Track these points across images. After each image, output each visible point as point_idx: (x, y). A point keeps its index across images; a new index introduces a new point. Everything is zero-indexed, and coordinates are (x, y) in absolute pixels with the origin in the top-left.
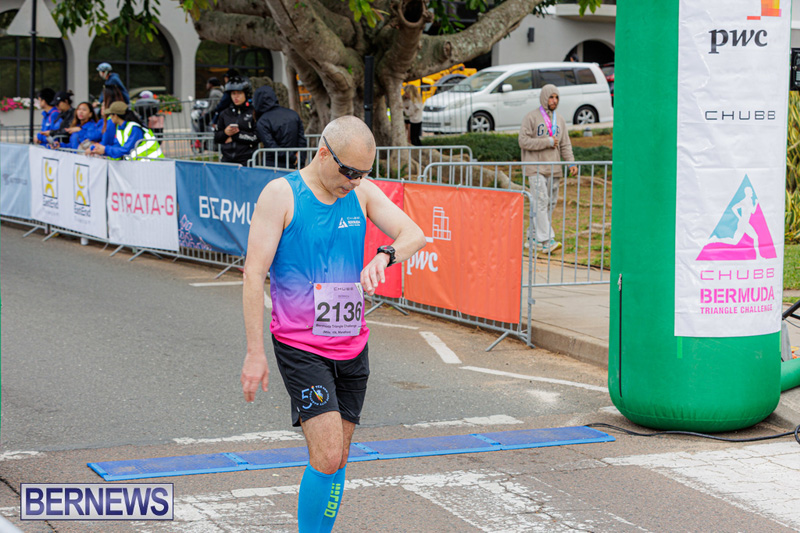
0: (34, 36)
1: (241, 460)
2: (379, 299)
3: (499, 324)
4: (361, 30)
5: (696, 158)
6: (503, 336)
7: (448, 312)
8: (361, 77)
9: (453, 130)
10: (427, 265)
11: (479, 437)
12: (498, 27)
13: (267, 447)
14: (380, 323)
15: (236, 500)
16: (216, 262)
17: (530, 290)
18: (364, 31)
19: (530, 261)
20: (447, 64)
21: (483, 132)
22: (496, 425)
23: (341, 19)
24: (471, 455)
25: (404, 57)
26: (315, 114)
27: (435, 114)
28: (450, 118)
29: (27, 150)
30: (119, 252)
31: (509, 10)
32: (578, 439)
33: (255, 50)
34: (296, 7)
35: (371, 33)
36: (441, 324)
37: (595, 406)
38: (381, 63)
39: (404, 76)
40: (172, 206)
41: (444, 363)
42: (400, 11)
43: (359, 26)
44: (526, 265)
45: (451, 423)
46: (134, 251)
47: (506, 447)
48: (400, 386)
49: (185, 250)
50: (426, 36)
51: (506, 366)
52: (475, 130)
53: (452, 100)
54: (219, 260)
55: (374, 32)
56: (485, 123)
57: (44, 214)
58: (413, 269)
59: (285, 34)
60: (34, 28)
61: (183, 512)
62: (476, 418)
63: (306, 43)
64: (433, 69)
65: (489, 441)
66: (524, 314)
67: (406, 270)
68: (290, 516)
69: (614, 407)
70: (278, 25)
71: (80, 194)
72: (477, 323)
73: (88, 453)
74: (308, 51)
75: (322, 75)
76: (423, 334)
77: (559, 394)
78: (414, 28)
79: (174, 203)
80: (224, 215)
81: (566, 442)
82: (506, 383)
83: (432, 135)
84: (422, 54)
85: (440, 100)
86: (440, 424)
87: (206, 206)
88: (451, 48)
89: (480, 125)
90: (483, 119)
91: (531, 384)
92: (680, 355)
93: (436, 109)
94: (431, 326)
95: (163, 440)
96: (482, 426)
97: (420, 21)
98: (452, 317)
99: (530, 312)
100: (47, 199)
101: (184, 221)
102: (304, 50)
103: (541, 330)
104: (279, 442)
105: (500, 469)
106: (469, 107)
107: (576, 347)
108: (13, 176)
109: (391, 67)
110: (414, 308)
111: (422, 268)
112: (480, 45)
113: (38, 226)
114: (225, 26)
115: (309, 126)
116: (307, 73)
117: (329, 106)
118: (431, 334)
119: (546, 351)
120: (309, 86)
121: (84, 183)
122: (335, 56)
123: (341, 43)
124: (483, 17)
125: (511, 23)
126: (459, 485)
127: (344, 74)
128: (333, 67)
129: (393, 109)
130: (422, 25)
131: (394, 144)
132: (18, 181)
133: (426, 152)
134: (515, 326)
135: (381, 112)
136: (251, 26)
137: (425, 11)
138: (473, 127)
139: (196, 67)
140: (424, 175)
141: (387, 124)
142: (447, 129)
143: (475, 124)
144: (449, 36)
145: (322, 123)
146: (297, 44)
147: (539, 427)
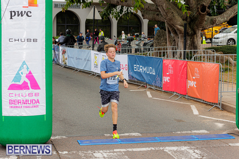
0: (94, 19)
1: (120, 141)
2: (181, 95)
3: (212, 103)
6: (214, 106)
7: (199, 99)
8: (188, 29)
9: (223, 44)
10: (194, 85)
11: (193, 136)
12: (231, 13)
13: (130, 138)
14: (180, 102)
15: (114, 152)
16: (138, 84)
17: (221, 93)
19: (221, 84)
20: (215, 25)
21: (232, 45)
22: (200, 133)
24: (189, 142)
25: (201, 23)
26: (175, 40)
27: (217, 40)
28: (221, 41)
29: (90, 52)
31: (235, 8)
32: (223, 138)
33: (158, 21)
34: (167, 9)
35: (191, 16)
36: (198, 103)
37: (234, 128)
38: (194, 25)
39: (201, 29)
40: (127, 68)
41: (193, 114)
42: (199, 9)
44: (220, 84)
45: (187, 132)
47: (200, 140)
48: (177, 121)
49: (130, 80)
50: (208, 16)
51: (212, 116)
52: (229, 44)
53: (223, 35)
54: (139, 83)
55: (193, 15)
56: (232, 42)
57: (94, 70)
58: (190, 86)
59: (164, 17)
60: (94, 17)
61: (98, 155)
62: (195, 131)
63: (171, 19)
64: (210, 26)
65: (196, 138)
66: (219, 99)
67: (188, 87)
68: (127, 157)
69: (237, 128)
70: (162, 14)
72: (207, 103)
73: (79, 137)
74: (171, 22)
75: (176, 29)
76: (191, 106)
77: (224, 124)
78: (204, 14)
79: (127, 67)
80: (141, 70)
82: (210, 121)
83: (216, 46)
84: (207, 22)
85: (219, 35)
86: (183, 132)
87: (136, 68)
88: (216, 20)
89: (231, 43)
90: (232, 41)
91: (217, 121)
93: (217, 38)
94: (195, 103)
95: (101, 135)
96: (196, 133)
97: (205, 12)
98: (200, 101)
99: (221, 99)
100: (95, 65)
101: (130, 72)
102: (170, 22)
103: (225, 105)
104: (134, 136)
105: (195, 146)
106: (226, 38)
107: (235, 110)
108: (87, 59)
109: (197, 26)
110: (192, 98)
111: (192, 86)
112: (225, 19)
113: (93, 73)
114: (150, 15)
115: (173, 44)
116: (172, 28)
117: (178, 38)
118: (194, 106)
119: (226, 111)
120: (172, 32)
122: (179, 23)
123: (181, 19)
124: (227, 10)
125: (235, 12)
126: (181, 150)
127: (182, 28)
128: (179, 26)
129: (198, 38)
130: (206, 13)
131: (198, 49)
132: (88, 60)
133: (208, 51)
134: (217, 103)
135: (195, 39)
136: (158, 15)
137: (207, 9)
138: (229, 43)
139: (148, 27)
140: (193, 58)
141: (196, 43)
142: (221, 44)
143: (229, 42)
144: (215, 16)
145: (177, 43)
146: (168, 20)
147: (213, 134)
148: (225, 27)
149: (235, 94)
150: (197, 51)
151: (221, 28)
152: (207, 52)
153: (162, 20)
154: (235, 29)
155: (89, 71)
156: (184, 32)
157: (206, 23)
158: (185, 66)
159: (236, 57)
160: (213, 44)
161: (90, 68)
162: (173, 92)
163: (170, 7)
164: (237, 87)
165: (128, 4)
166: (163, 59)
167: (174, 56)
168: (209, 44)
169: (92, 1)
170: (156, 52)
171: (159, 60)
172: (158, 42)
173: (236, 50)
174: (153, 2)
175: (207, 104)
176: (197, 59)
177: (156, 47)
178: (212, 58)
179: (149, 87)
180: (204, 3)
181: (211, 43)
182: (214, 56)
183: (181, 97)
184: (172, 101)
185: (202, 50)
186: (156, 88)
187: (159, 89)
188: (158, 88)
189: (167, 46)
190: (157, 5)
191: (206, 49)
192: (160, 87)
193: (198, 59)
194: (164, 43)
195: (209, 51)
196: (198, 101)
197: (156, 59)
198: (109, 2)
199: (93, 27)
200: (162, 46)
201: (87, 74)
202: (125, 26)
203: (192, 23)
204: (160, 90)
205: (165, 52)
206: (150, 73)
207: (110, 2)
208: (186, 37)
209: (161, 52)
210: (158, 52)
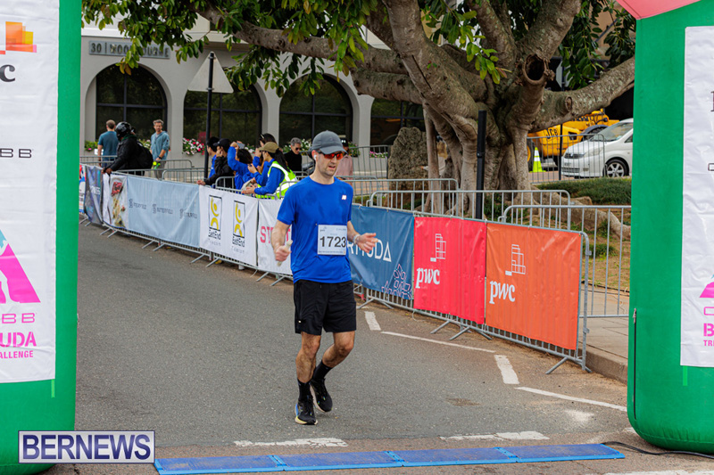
0: (210, 91)
1: (281, 462)
2: (466, 325)
3: (559, 350)
4: (492, 86)
5: (701, 205)
6: (563, 360)
7: (520, 337)
8: (490, 128)
9: (592, 175)
10: (507, 296)
11: (502, 450)
12: (617, 83)
14: (463, 347)
17: (585, 320)
18: (495, 87)
19: (586, 294)
20: (569, 116)
21: (618, 177)
22: (523, 440)
23: (475, 78)
24: (488, 466)
25: (528, 110)
27: (576, 160)
28: (586, 163)
29: (197, 189)
30: (265, 277)
31: (628, 69)
33: (402, 101)
34: (428, 67)
35: (500, 89)
36: (517, 349)
37: (621, 426)
38: (509, 116)
39: (528, 128)
41: (503, 383)
42: (524, 70)
43: (490, 82)
44: (582, 294)
45: (483, 437)
46: (277, 277)
47: (521, 460)
48: (455, 402)
50: (548, 92)
51: (558, 388)
52: (611, 175)
53: (591, 148)
55: (504, 87)
56: (620, 168)
57: (209, 244)
58: (495, 299)
59: (420, 92)
60: (211, 85)
62: (508, 433)
63: (438, 99)
64: (556, 121)
65: (508, 454)
66: (580, 339)
67: (489, 299)
69: (632, 428)
70: (414, 83)
71: (237, 227)
72: (542, 348)
74: (440, 105)
75: (454, 126)
76: (497, 357)
77: (593, 415)
78: (536, 85)
81: (578, 458)
82: (550, 403)
83: (573, 178)
84: (545, 108)
85: (581, 148)
86: (473, 437)
88: (572, 103)
89: (615, 170)
90: (618, 165)
91: (572, 405)
92: (685, 383)
93: (576, 156)
94: (507, 350)
95: (226, 442)
96: (510, 440)
97: (542, 79)
98: (522, 342)
99: (584, 340)
100: (212, 231)
102: (437, 105)
104: (325, 447)
106: (602, 155)
107: (624, 372)
108: (187, 211)
109: (516, 119)
110: (499, 335)
111: (503, 298)
112: (600, 99)
113: (204, 254)
114: (379, 83)
116: (443, 124)
117: (461, 153)
118: (504, 357)
119: (599, 375)
120: (444, 135)
121: (242, 218)
122: (464, 109)
123: (471, 98)
124: (604, 75)
125: (629, 81)
127: (473, 126)
128: (463, 119)
129: (519, 156)
130: (543, 82)
131: (519, 187)
132: (190, 215)
133: (547, 194)
134: (573, 352)
135: (510, 159)
136: (401, 83)
137: (546, 71)
138: (609, 172)
139: (372, 118)
140: (504, 216)
141: (515, 170)
142: (587, 174)
143: (611, 169)
144: (570, 92)
145: (456, 168)
146: (431, 99)
147: (561, 443)
148: (600, 124)
149: (627, 323)
150: (516, 194)
151: (586, 127)
152: (545, 196)
153: (413, 100)
154: (628, 130)
155: (191, 248)
156: (478, 136)
157: (543, 110)
158: (482, 239)
159: (629, 214)
160: (562, 173)
161: (197, 239)
162: (444, 316)
163: (438, 61)
164: (633, 304)
165: (312, 49)
166: (415, 216)
167: (447, 208)
168: (551, 173)
169: (205, 37)
170: (394, 194)
171: (404, 218)
172: (401, 165)
173: (629, 193)
174: (388, 45)
175: (544, 352)
176: (515, 217)
177: (395, 178)
178: (558, 215)
179: (373, 298)
180: (538, 53)
181: (556, 169)
182: (564, 211)
183: (466, 332)
184: (440, 342)
185: (529, 191)
186: (392, 303)
187: (401, 306)
188: (400, 303)
189: (427, 176)
190: (398, 55)
191: (542, 187)
192: (404, 300)
193: (519, 217)
194: (418, 169)
195: (552, 193)
196: (516, 344)
197: (393, 216)
198: (256, 41)
199: (207, 116)
200: (414, 175)
201: (186, 255)
202: (303, 116)
203: (503, 109)
204: (406, 307)
205: (421, 194)
206: (377, 257)
207: (259, 42)
208: (483, 151)
209: (410, 194)
210: (399, 194)
